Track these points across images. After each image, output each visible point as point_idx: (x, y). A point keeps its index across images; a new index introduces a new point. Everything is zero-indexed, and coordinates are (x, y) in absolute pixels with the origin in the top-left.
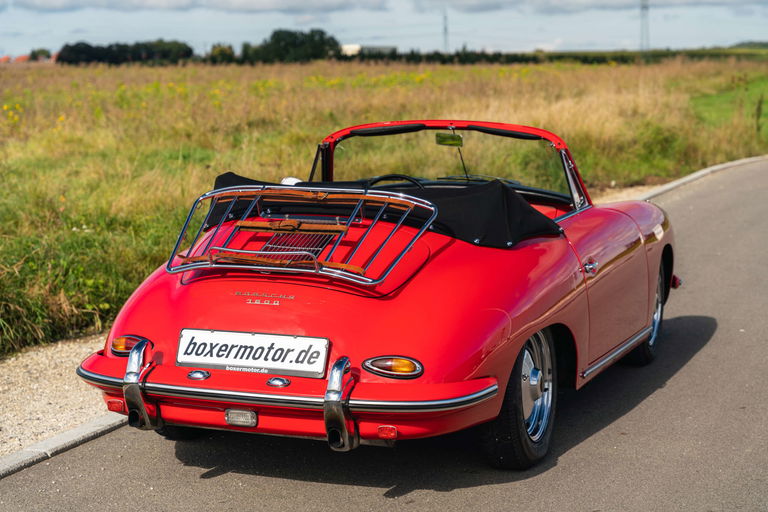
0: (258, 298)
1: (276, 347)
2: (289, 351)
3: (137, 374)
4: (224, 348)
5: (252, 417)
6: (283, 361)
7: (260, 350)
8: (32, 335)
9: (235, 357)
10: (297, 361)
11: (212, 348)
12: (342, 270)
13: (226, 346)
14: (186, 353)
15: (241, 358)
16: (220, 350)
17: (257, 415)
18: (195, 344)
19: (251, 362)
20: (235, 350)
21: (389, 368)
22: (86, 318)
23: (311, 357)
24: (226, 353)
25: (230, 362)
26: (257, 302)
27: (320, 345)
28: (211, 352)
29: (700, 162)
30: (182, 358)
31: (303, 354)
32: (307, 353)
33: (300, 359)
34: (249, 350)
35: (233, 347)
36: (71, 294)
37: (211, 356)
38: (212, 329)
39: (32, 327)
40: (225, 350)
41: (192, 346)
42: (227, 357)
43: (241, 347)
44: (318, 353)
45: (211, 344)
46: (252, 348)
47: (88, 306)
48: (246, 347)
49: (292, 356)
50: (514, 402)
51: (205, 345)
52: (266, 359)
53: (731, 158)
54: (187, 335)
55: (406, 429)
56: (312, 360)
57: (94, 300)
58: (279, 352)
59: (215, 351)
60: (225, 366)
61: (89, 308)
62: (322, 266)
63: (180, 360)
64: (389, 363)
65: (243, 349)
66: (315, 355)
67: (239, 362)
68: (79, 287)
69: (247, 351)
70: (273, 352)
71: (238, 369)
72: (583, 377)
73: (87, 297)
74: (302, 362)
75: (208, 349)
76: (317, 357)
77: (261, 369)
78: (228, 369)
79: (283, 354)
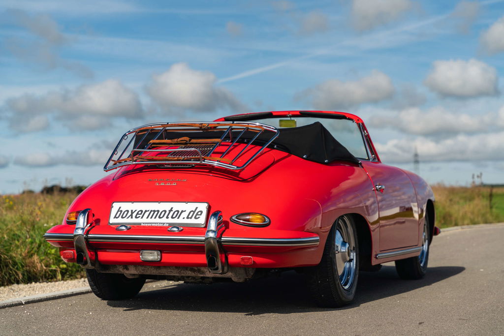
0: (163, 182)
1: (174, 210)
2: (182, 211)
3: (83, 229)
4: (140, 213)
5: (158, 255)
6: (178, 218)
7: (164, 212)
8: (15, 278)
9: (147, 218)
10: (188, 218)
11: (132, 213)
12: (218, 161)
13: (142, 211)
14: (115, 217)
15: (151, 218)
16: (138, 214)
17: (161, 253)
18: (121, 211)
19: (158, 220)
20: (147, 213)
21: (248, 220)
22: (51, 274)
23: (197, 214)
24: (141, 216)
25: (144, 221)
26: (162, 184)
27: (203, 207)
28: (131, 216)
29: (453, 223)
30: (112, 220)
31: (192, 213)
32: (194, 212)
33: (190, 216)
34: (156, 213)
35: (146, 211)
36: (42, 258)
37: (132, 218)
38: (133, 201)
39: (16, 272)
40: (141, 214)
41: (119, 213)
42: (142, 218)
43: (151, 211)
44: (201, 212)
45: (132, 211)
46: (158, 211)
47: (52, 266)
48: (154, 211)
49: (185, 215)
50: (330, 256)
51: (128, 211)
52: (167, 218)
53: (474, 223)
54: (116, 206)
55: (259, 260)
56: (197, 216)
57: (56, 263)
58: (176, 213)
59: (134, 215)
60: (140, 224)
61: (53, 267)
62: (205, 160)
63: (111, 222)
64: (248, 217)
65: (152, 213)
66: (199, 213)
67: (149, 220)
68: (47, 254)
69: (155, 213)
70: (172, 213)
71: (149, 225)
72: (376, 258)
73: (52, 260)
74: (191, 218)
75: (130, 213)
76: (201, 215)
77: (164, 224)
78: (142, 225)
79: (179, 213)
